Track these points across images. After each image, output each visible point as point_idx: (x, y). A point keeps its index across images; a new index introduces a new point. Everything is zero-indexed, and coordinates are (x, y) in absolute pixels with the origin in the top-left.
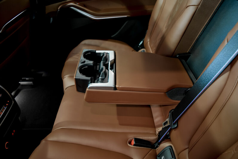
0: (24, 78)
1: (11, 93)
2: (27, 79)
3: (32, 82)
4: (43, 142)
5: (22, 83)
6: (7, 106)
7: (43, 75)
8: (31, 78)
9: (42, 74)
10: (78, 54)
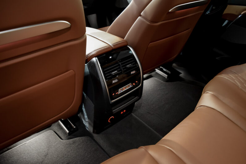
0: (162, 68)
1: (143, 74)
2: (164, 70)
3: (167, 76)
4: (142, 149)
5: (157, 71)
6: (133, 85)
7: (181, 75)
8: (168, 71)
9: (181, 73)
10: (236, 75)
